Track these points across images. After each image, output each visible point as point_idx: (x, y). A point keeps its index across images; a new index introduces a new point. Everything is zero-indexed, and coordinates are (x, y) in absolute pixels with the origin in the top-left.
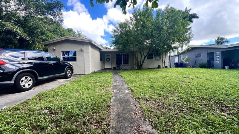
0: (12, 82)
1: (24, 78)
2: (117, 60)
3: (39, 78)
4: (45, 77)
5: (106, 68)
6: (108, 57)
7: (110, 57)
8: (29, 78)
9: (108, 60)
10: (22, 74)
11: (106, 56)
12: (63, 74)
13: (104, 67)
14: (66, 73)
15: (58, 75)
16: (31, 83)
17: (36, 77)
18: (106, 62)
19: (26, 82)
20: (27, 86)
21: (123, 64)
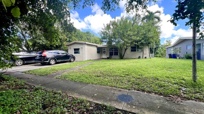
0: (48, 61)
1: (52, 61)
2: (110, 52)
3: (57, 61)
4: (59, 61)
5: (103, 57)
6: (104, 50)
7: (106, 51)
8: (53, 61)
9: (104, 52)
10: (51, 59)
11: (103, 50)
12: (69, 60)
13: (101, 57)
14: (70, 59)
15: (66, 60)
16: (54, 62)
17: (56, 61)
18: (103, 54)
19: (53, 62)
20: (53, 64)
21: (114, 55)
